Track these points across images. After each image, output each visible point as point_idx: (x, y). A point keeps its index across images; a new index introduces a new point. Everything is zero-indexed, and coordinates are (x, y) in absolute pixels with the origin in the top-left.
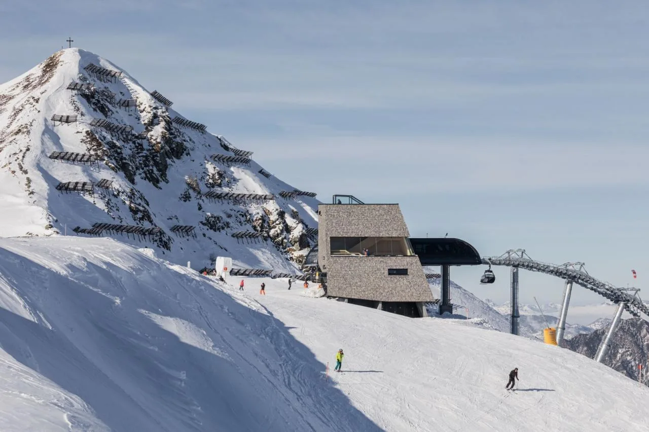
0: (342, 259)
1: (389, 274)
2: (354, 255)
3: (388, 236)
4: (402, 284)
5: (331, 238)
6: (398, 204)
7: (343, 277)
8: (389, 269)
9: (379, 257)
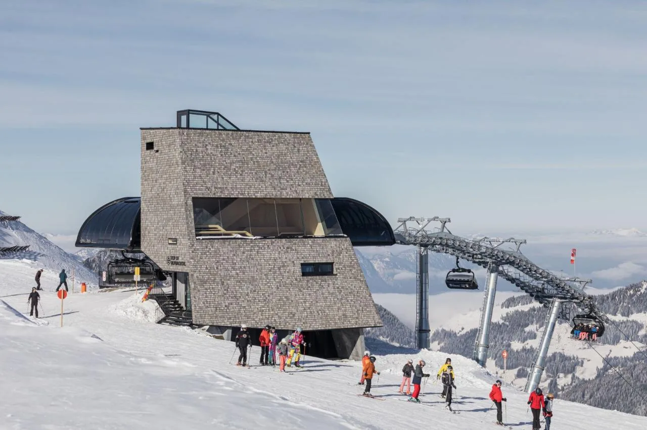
0: (217, 244)
1: (304, 274)
2: (240, 236)
3: (294, 195)
4: (326, 294)
5: (194, 199)
6: (309, 133)
7: (223, 283)
8: (302, 264)
9: (284, 240)
